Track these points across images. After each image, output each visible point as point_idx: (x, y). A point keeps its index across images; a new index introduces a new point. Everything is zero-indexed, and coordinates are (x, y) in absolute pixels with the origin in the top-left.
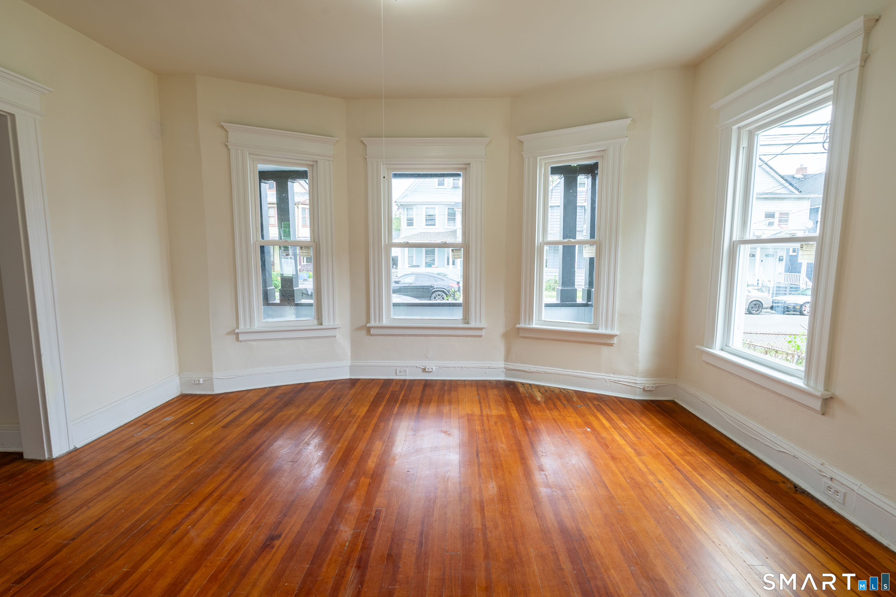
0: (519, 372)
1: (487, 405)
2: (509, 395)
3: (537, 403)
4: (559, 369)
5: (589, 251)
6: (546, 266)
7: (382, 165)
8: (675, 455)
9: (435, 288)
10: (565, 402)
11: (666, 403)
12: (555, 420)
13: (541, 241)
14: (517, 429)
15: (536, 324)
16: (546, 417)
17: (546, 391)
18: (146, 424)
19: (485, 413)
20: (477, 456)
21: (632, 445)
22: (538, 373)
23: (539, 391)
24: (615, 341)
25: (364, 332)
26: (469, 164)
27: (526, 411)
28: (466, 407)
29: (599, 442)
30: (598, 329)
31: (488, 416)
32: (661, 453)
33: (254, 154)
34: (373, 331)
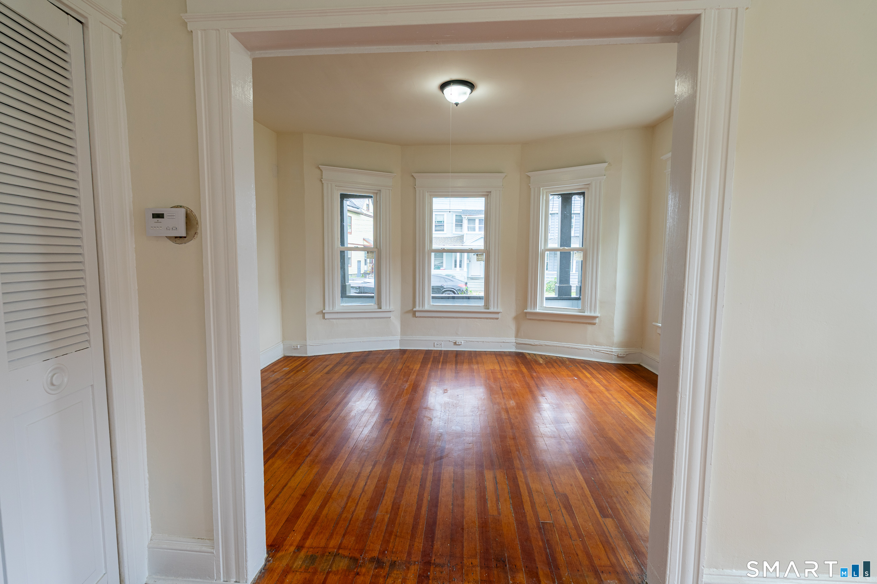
0: (526, 345)
1: (504, 364)
2: (519, 360)
3: (540, 364)
4: (556, 343)
5: (577, 256)
6: (547, 269)
7: (426, 192)
8: (632, 391)
9: (445, 288)
10: (560, 364)
11: (634, 366)
12: (553, 373)
13: (543, 248)
14: (526, 377)
15: (539, 310)
16: (546, 372)
17: (546, 358)
18: (273, 371)
19: (503, 369)
20: (501, 389)
21: (604, 386)
22: (540, 345)
23: (541, 358)
24: (597, 321)
25: (410, 315)
26: (491, 192)
27: (532, 368)
28: (489, 366)
29: (582, 384)
30: (584, 313)
31: (505, 370)
32: (623, 390)
33: (338, 186)
34: (417, 314)
